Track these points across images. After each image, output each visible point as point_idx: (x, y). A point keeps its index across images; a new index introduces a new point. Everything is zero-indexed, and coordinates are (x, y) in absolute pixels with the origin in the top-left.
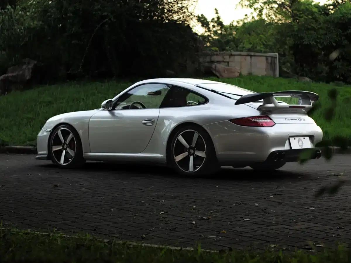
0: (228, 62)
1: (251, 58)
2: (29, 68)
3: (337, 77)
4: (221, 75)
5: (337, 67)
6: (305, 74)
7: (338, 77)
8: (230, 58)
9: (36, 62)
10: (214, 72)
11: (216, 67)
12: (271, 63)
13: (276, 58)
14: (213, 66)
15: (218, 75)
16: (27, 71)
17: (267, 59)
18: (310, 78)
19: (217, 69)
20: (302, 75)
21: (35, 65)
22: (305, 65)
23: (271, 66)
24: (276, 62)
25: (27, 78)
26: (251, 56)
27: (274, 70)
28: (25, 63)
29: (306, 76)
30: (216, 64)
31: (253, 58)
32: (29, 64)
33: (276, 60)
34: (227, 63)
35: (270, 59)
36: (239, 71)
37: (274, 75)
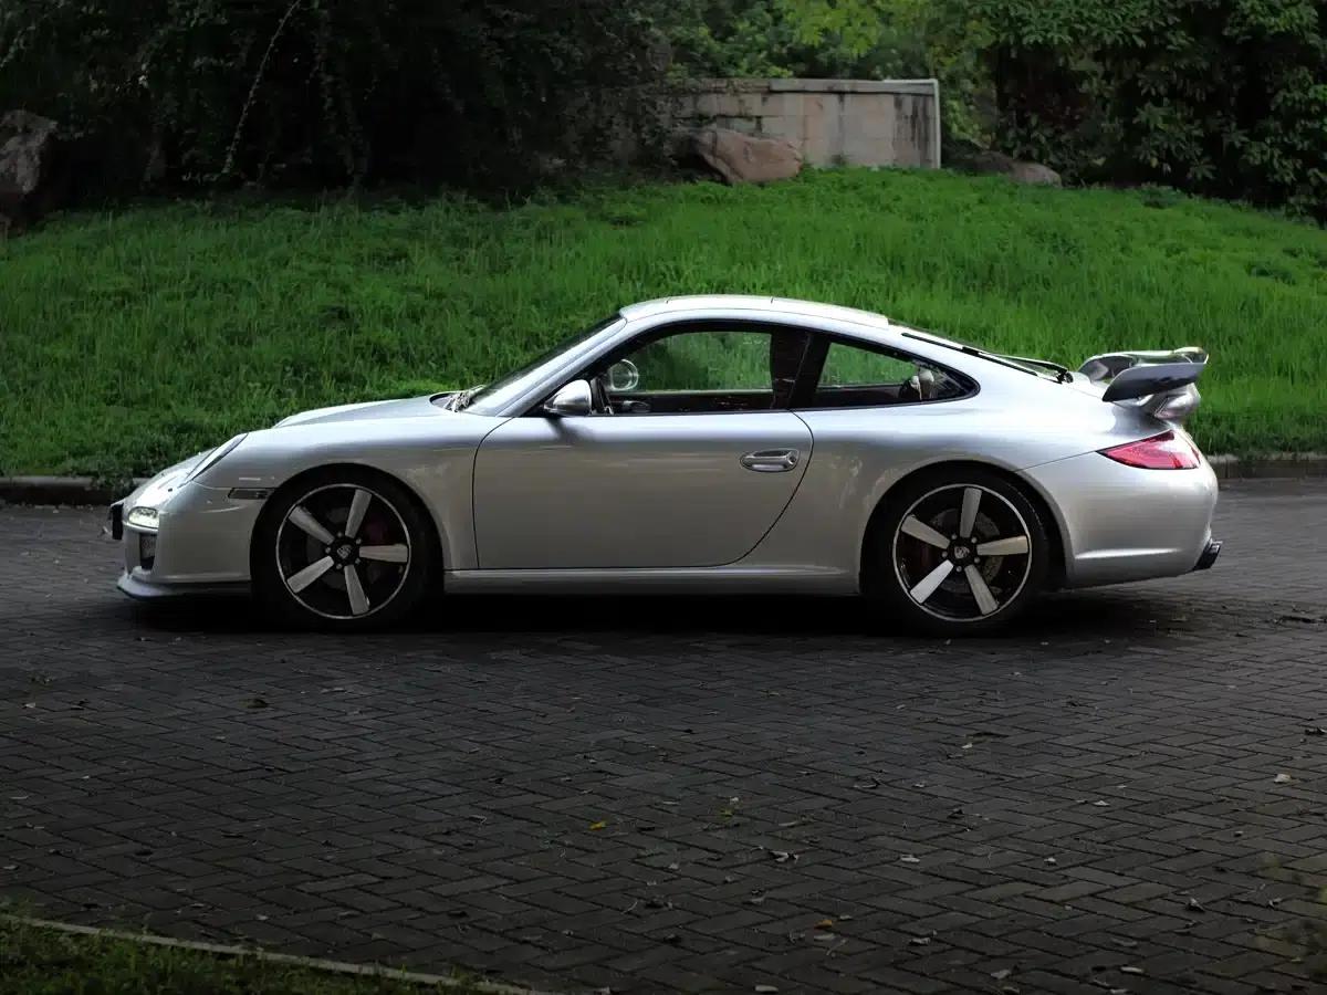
0: (759, 118)
1: (842, 100)
2: (28, 152)
3: (1149, 164)
4: (734, 171)
5: (1152, 126)
6: (1035, 153)
7: (1155, 162)
8: (764, 100)
9: (53, 125)
10: (710, 159)
11: (715, 141)
12: (914, 116)
13: (933, 96)
14: (706, 138)
15: (724, 168)
16: (22, 160)
17: (898, 104)
18: (1054, 168)
19: (719, 147)
20: (1026, 158)
21: (51, 137)
22: (1034, 121)
23: (913, 126)
24: (930, 113)
25: (27, 188)
26: (841, 93)
27: (925, 141)
28: (13, 132)
29: (1040, 162)
30: (714, 126)
31: (848, 98)
32: (27, 131)
33: (930, 103)
34: (753, 124)
35: (908, 102)
36: (799, 156)
37: (926, 160)
